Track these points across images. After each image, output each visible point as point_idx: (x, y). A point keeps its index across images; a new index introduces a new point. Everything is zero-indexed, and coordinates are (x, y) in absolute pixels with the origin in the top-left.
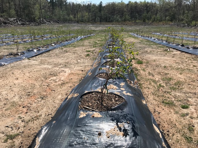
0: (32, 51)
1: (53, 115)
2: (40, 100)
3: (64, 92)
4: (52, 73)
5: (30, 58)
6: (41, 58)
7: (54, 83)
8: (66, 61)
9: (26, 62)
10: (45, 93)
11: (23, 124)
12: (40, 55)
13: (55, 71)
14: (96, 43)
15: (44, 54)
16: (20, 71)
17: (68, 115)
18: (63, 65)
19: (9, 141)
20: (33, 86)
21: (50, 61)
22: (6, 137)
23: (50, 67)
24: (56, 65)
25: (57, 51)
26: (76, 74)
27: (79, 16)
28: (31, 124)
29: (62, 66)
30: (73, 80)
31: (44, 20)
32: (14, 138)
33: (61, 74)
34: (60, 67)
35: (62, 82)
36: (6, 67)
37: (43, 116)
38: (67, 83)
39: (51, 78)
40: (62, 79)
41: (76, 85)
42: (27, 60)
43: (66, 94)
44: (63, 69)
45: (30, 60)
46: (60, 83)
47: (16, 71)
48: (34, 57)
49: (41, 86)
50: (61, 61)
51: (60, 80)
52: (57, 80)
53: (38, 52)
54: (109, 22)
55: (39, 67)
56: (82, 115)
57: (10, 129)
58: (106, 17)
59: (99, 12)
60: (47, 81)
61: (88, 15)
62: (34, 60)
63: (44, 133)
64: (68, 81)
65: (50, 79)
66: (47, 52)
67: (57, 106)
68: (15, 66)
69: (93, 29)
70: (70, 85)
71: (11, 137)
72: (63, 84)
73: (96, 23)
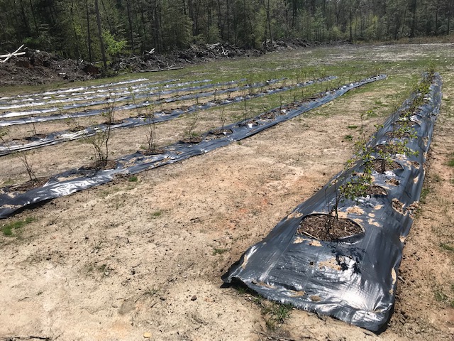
0: (246, 125)
1: (265, 236)
2: (251, 215)
3: (284, 209)
4: (273, 175)
5: (241, 141)
6: (258, 142)
7: (273, 192)
8: (301, 152)
9: (234, 148)
10: (259, 207)
11: (230, 241)
12: (258, 134)
13: (279, 170)
14: (380, 103)
15: (265, 133)
16: (226, 167)
17: (282, 238)
18: (293, 159)
19: (218, 255)
20: (244, 193)
21: (273, 149)
22: (214, 251)
23: (271, 162)
24: (282, 158)
25: (289, 125)
26: (311, 179)
27: (353, 27)
28: (239, 242)
29: (291, 160)
30: (304, 190)
31: (273, 42)
32: (222, 252)
33: (287, 177)
34: (288, 162)
35: (286, 191)
36: (207, 158)
37: (253, 236)
38: (293, 193)
39: (271, 184)
40: (286, 186)
41: (307, 199)
42: (236, 146)
43: (287, 212)
44: (291, 167)
45: (241, 146)
46: (282, 192)
47: (221, 166)
48: (247, 139)
49: (254, 194)
50: (292, 150)
51: (284, 187)
52: (279, 188)
53: (254, 128)
54: (436, 34)
55: (253, 160)
56: (298, 240)
57: (218, 244)
58: (429, 23)
59: (411, 10)
60: (263, 187)
61: (379, 21)
62: (247, 146)
63: (252, 252)
64: (295, 190)
65: (268, 185)
66: (271, 127)
67: (272, 226)
68: (219, 156)
69: (387, 59)
70: (296, 198)
71: (220, 252)
72: (286, 195)
73: (399, 42)
